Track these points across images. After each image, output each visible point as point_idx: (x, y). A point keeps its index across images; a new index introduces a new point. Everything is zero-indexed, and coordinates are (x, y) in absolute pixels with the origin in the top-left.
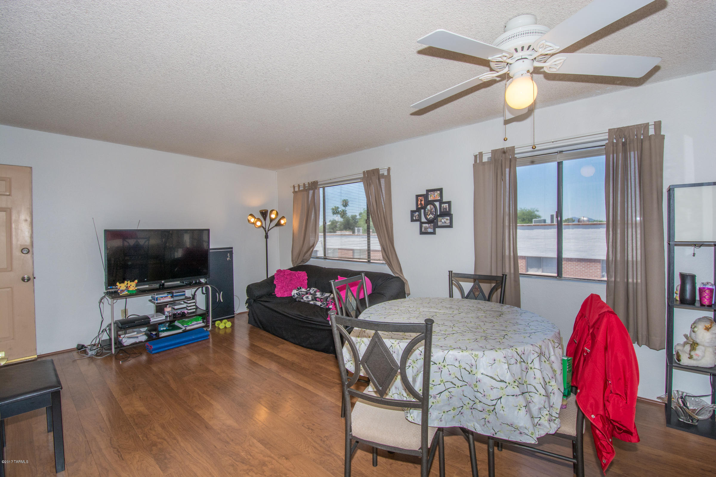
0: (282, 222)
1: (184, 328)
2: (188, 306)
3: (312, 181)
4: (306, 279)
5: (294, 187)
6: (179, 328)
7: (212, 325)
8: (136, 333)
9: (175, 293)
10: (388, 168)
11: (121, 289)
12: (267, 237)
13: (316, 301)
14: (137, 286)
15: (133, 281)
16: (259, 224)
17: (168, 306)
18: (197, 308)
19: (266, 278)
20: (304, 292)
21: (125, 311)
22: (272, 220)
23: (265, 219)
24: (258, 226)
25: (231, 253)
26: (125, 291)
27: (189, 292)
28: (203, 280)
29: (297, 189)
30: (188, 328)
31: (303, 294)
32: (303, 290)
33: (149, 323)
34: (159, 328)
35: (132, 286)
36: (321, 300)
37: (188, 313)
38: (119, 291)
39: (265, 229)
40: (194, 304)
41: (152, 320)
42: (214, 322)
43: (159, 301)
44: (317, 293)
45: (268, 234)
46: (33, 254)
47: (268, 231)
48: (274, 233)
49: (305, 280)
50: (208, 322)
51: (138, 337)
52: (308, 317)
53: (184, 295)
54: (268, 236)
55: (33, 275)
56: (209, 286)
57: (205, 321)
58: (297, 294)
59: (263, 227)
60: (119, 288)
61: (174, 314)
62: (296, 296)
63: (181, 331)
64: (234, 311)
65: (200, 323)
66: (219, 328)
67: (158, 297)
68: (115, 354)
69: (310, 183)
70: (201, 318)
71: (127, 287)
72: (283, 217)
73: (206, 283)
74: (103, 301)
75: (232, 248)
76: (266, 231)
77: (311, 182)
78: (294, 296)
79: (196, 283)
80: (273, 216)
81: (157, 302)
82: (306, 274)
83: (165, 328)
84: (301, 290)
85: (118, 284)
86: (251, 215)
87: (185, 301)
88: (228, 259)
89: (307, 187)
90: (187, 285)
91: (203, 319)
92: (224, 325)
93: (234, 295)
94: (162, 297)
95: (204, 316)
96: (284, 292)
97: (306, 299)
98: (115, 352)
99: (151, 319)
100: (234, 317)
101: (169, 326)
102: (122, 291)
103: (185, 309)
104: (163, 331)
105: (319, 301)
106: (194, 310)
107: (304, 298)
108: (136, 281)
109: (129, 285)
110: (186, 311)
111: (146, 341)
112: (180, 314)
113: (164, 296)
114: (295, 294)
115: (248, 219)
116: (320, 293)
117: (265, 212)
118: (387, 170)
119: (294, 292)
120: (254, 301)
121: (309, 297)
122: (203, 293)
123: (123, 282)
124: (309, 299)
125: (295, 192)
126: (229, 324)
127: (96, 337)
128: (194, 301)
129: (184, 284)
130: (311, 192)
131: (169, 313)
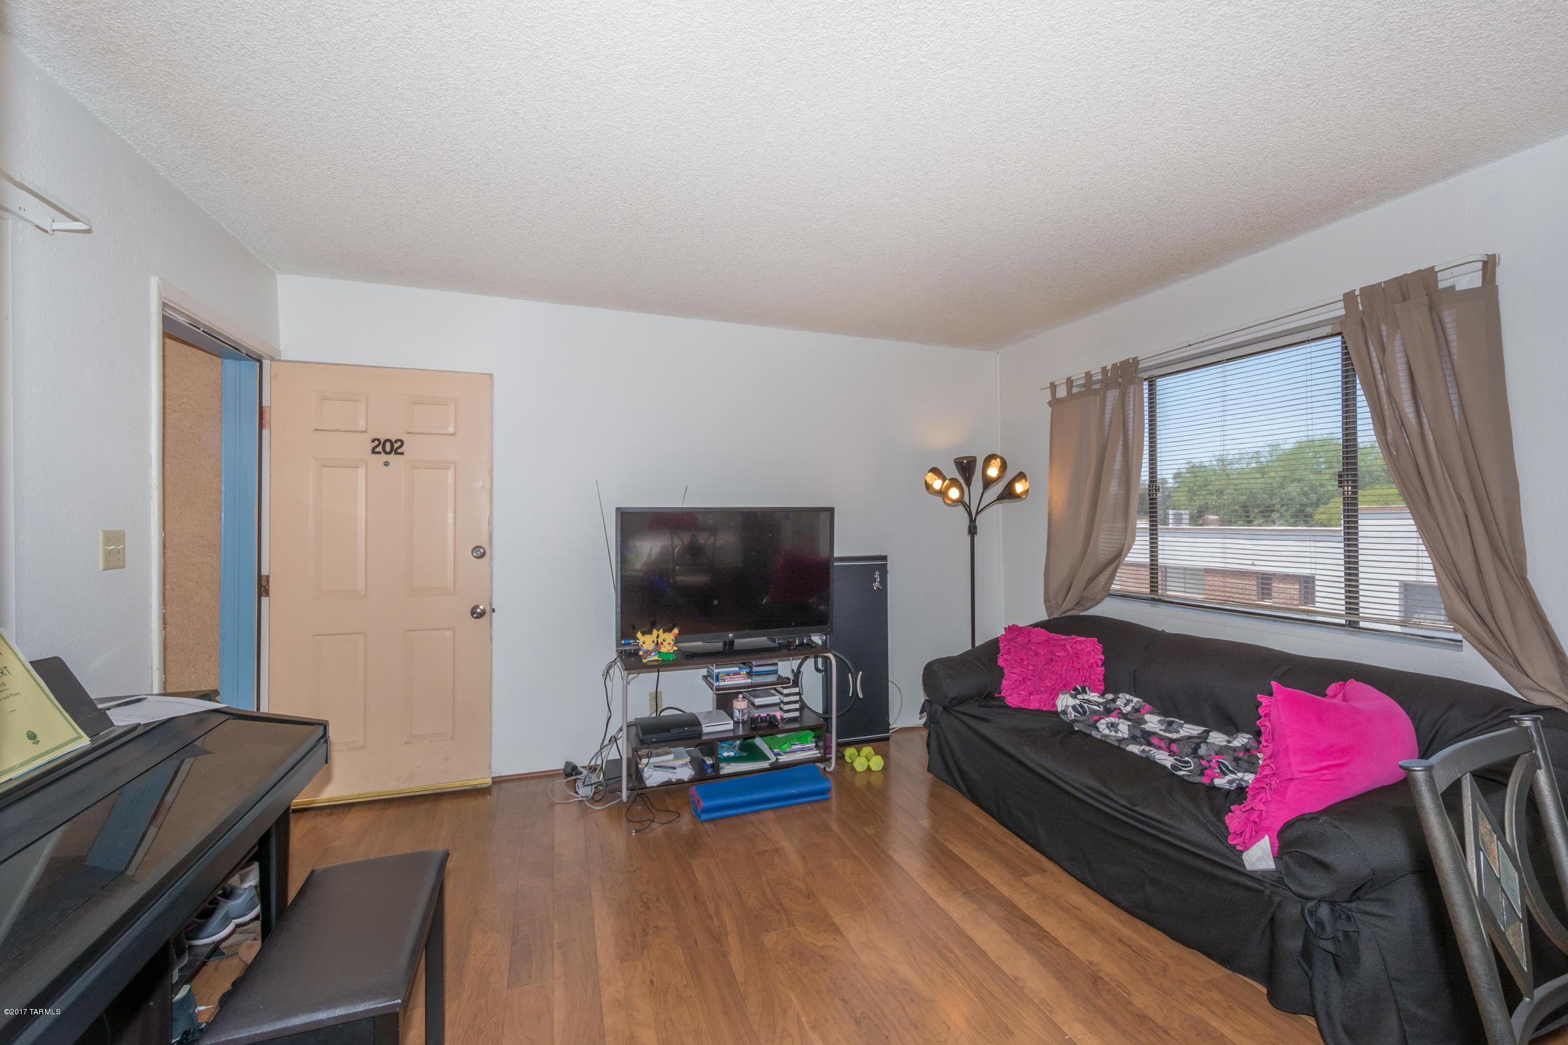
0: (1019, 487)
1: (773, 759)
2: (782, 702)
3: (1118, 359)
4: (1100, 663)
5: (1053, 387)
6: (763, 757)
7: (837, 758)
8: (671, 757)
9: (755, 666)
10: (1485, 259)
11: (645, 647)
12: (972, 530)
13: (1150, 744)
14: (677, 641)
15: (670, 630)
16: (954, 493)
17: (741, 696)
18: (803, 707)
19: (970, 648)
20: (1098, 704)
21: (656, 697)
22: (988, 483)
23: (968, 483)
24: (951, 499)
25: (883, 570)
26: (653, 654)
27: (785, 668)
28: (817, 639)
29: (1062, 393)
30: (784, 759)
31: (1094, 712)
32: (1094, 696)
33: (700, 734)
34: (719, 752)
35: (667, 642)
36: (1169, 745)
37: (783, 719)
38: (641, 653)
39: (967, 508)
40: (797, 698)
41: (707, 728)
42: (841, 746)
43: (722, 683)
44: (1147, 717)
45: (978, 523)
46: (491, 559)
47: (977, 513)
48: (994, 519)
49: (1097, 666)
50: (827, 749)
51: (675, 768)
52: (1136, 808)
53: (776, 672)
54: (975, 527)
55: (491, 604)
56: (830, 655)
57: (821, 744)
58: (1074, 707)
59: (963, 503)
60: (642, 645)
61: (753, 720)
62: (1072, 715)
63: (765, 765)
64: (889, 724)
65: (810, 749)
66: (853, 769)
67: (719, 673)
68: (627, 802)
69: (1109, 367)
70: (813, 734)
71: (657, 644)
72: (1021, 476)
73: (824, 648)
74: (611, 672)
75: (884, 558)
76: (970, 513)
77: (1114, 365)
78: (1064, 712)
79: (801, 644)
80: (993, 472)
81: (716, 684)
82: (1099, 647)
83: (732, 754)
84: (1086, 697)
85: (639, 635)
86: (935, 471)
87: (779, 687)
88: (876, 585)
89: (1097, 382)
90: (781, 647)
91: (817, 738)
92: (865, 760)
93: (890, 680)
94: (728, 674)
95: (820, 731)
96: (1031, 694)
97: (1107, 732)
98: (628, 797)
99: (703, 726)
100: (887, 739)
101: (742, 748)
102: (648, 653)
103: (778, 708)
104: (729, 760)
105: (1159, 748)
106: (797, 714)
107: (1102, 725)
108: (676, 631)
109: (660, 640)
110: (778, 714)
111: (692, 781)
112: (766, 721)
113: (732, 672)
114: (1067, 706)
115: (926, 481)
116: (1158, 718)
117: (968, 462)
118: (1480, 265)
119: (1065, 701)
120: (945, 708)
121: (1120, 727)
122: (817, 670)
123: (650, 632)
124: (1120, 734)
125: (1055, 402)
126: (877, 763)
127: (597, 754)
128: (796, 690)
129: (776, 645)
130: (1112, 395)
131: (743, 715)
